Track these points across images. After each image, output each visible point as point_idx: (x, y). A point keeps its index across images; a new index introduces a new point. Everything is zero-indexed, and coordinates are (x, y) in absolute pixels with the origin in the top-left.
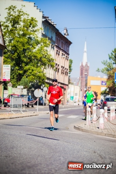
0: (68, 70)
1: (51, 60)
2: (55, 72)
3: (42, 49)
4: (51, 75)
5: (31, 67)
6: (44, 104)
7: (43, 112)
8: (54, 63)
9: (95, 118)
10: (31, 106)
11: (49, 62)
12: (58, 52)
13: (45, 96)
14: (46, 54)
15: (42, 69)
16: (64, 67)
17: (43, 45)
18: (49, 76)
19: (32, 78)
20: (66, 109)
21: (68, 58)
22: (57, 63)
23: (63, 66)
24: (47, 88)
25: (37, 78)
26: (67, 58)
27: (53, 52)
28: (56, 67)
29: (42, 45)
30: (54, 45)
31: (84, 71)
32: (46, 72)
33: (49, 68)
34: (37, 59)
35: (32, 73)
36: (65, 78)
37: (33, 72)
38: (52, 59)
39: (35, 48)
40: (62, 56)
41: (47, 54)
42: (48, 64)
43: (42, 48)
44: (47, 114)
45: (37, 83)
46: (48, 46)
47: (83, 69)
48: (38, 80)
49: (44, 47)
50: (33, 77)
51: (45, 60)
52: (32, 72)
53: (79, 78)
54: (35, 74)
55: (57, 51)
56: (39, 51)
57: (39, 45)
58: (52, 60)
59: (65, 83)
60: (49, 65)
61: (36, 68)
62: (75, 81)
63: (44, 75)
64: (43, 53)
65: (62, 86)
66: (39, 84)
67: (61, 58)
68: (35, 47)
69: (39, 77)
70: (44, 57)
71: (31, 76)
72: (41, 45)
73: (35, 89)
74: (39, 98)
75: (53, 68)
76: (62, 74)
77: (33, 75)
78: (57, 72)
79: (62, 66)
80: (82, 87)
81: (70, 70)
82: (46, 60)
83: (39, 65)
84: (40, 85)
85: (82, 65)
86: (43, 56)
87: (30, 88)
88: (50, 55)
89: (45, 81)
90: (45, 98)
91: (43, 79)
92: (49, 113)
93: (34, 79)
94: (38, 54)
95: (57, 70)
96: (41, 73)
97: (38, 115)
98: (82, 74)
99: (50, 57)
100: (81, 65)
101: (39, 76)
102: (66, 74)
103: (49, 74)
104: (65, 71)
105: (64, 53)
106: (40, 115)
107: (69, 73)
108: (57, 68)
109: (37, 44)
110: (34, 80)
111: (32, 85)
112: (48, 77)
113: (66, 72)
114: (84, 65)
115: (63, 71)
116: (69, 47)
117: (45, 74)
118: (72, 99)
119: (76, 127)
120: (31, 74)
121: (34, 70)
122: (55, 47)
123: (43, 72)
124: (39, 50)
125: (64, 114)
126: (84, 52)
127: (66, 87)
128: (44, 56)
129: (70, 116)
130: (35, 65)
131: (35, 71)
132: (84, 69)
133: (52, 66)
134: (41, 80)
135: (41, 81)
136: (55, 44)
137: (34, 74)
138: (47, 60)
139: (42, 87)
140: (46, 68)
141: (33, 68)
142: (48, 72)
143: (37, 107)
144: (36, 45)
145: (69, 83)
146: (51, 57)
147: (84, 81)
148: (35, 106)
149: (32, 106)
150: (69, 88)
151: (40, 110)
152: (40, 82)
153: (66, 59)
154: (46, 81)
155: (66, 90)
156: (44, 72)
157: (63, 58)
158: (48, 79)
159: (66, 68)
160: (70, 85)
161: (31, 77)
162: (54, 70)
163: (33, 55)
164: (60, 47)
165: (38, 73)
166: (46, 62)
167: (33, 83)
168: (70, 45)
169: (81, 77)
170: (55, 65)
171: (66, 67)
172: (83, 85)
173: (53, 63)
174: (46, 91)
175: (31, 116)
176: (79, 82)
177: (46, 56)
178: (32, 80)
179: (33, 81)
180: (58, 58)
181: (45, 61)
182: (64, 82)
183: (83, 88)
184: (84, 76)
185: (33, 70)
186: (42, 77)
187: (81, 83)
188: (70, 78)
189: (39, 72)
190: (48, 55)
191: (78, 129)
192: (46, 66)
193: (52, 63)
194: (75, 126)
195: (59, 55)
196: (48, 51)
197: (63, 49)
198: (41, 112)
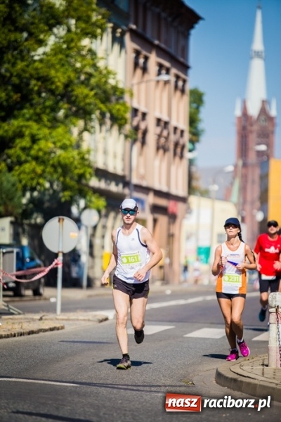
0: (187, 136)
1: (111, 92)
2: (128, 144)
3: (73, 45)
4: (115, 156)
5: (27, 127)
6: (85, 283)
7: (81, 315)
8: (124, 104)
10: (29, 293)
11: (103, 102)
12: (141, 61)
13: (91, 246)
14: (88, 69)
15: (75, 131)
16: (166, 124)
17: (77, 28)
18: (105, 164)
19: (34, 171)
20: (182, 302)
21: (183, 86)
22: (135, 105)
23: (165, 118)
24: (99, 212)
25: (56, 171)
26: (180, 83)
27: (121, 61)
28: (135, 123)
29: (73, 28)
30: (125, 28)
31: (253, 138)
32: (92, 147)
33: (104, 128)
34: (52, 92)
35: (33, 152)
36: (173, 169)
37: (36, 147)
38: (115, 88)
39: (41, 43)
40: (159, 73)
41: (94, 66)
42: (98, 112)
43: (72, 40)
44: (101, 321)
45: (55, 191)
46: (99, 31)
47: (251, 132)
48: (58, 179)
49: (80, 40)
50: (39, 169)
51: (87, 96)
52: (30, 148)
53: (231, 168)
54: (45, 153)
55: (138, 53)
56: (60, 56)
57: (60, 31)
58: (118, 93)
59: (174, 191)
60: (103, 115)
61: (49, 128)
62: (214, 182)
63: (83, 159)
64: (78, 65)
65: (162, 202)
66: (65, 196)
67: (153, 84)
68: (42, 36)
69: (65, 169)
70: (82, 83)
71: (26, 162)
72: (69, 30)
73: (47, 217)
74: (64, 255)
75: (121, 127)
76: (161, 152)
77: (36, 158)
78: (138, 145)
79: (159, 121)
80: (248, 207)
81: (195, 135)
82: (92, 93)
83: (61, 113)
84: (66, 202)
85: (245, 113)
86: (79, 78)
87: (26, 214)
88: (109, 73)
89: (87, 185)
90: (91, 254)
91: (81, 176)
92: (106, 319)
93: (41, 176)
94: (58, 67)
95: (140, 135)
96: (70, 149)
97: (63, 328)
98: (243, 149)
99: (106, 82)
100: (238, 113)
101: (63, 161)
102: (179, 150)
103: (105, 152)
104: (173, 138)
105: (167, 64)
106: (69, 328)
107: (189, 146)
108: (136, 129)
109: (51, 27)
110: (41, 181)
111: (32, 200)
112: (100, 165)
113: (176, 144)
114: (254, 111)
115: (163, 140)
116: (186, 36)
117: (88, 152)
118: (203, 257)
119: (226, 378)
120: (28, 155)
121: (39, 140)
122: (127, 38)
123: (78, 146)
124: (57, 51)
125: (170, 321)
126: (251, 58)
127: (179, 208)
128: (83, 77)
129: (199, 328)
130: (45, 118)
131: (47, 140)
132: (255, 128)
133: (117, 120)
134: (72, 178)
135: (73, 183)
136: (127, 26)
137: (41, 154)
138: (96, 94)
139: (74, 210)
140: (92, 127)
141: (34, 127)
142: (101, 147)
143: (57, 295)
144: (46, 28)
145: (191, 189)
146: (112, 82)
147: (253, 182)
148: (46, 292)
149: (37, 293)
150: (189, 211)
151: (68, 307)
152: (65, 187)
153: (176, 87)
154: (94, 182)
155: (178, 221)
156: (85, 146)
157: (161, 84)
158: (102, 174)
159: (176, 129)
160: (193, 200)
161: (27, 167)
162: (126, 137)
163: (33, 72)
164: (149, 35)
165: (59, 152)
166: (90, 104)
167: (39, 192)
168: (192, 27)
169: (240, 163)
170: (128, 115)
171: (178, 120)
172: (249, 198)
173: (122, 108)
174: (95, 228)
175: (31, 333)
176: (232, 184)
177: (90, 76)
178: (32, 179)
179: (38, 184)
180: (143, 86)
181: (88, 101)
182: (168, 184)
183: (252, 209)
184: (252, 158)
185: (34, 140)
186: (76, 168)
187: (243, 189)
188: (194, 169)
189: (64, 147)
190: (101, 73)
192: (91, 120)
193: (118, 107)
194: (220, 370)
195: (145, 70)
196: (100, 54)
197: (163, 46)
198: (72, 315)
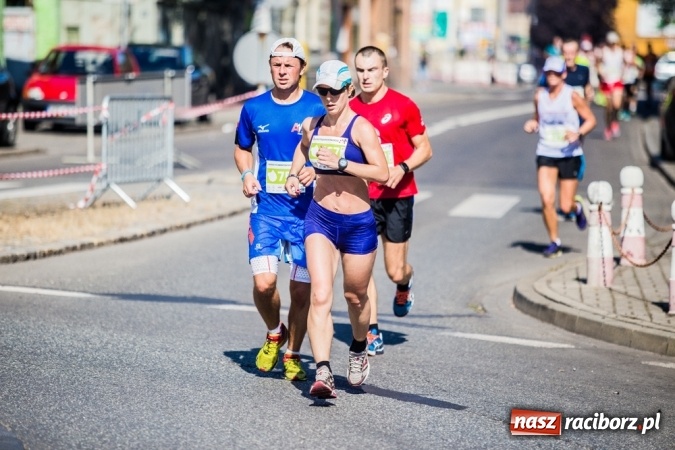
9: (634, 234)
191: (540, 312)
194: (519, 290)
